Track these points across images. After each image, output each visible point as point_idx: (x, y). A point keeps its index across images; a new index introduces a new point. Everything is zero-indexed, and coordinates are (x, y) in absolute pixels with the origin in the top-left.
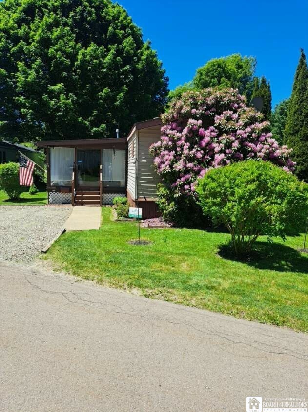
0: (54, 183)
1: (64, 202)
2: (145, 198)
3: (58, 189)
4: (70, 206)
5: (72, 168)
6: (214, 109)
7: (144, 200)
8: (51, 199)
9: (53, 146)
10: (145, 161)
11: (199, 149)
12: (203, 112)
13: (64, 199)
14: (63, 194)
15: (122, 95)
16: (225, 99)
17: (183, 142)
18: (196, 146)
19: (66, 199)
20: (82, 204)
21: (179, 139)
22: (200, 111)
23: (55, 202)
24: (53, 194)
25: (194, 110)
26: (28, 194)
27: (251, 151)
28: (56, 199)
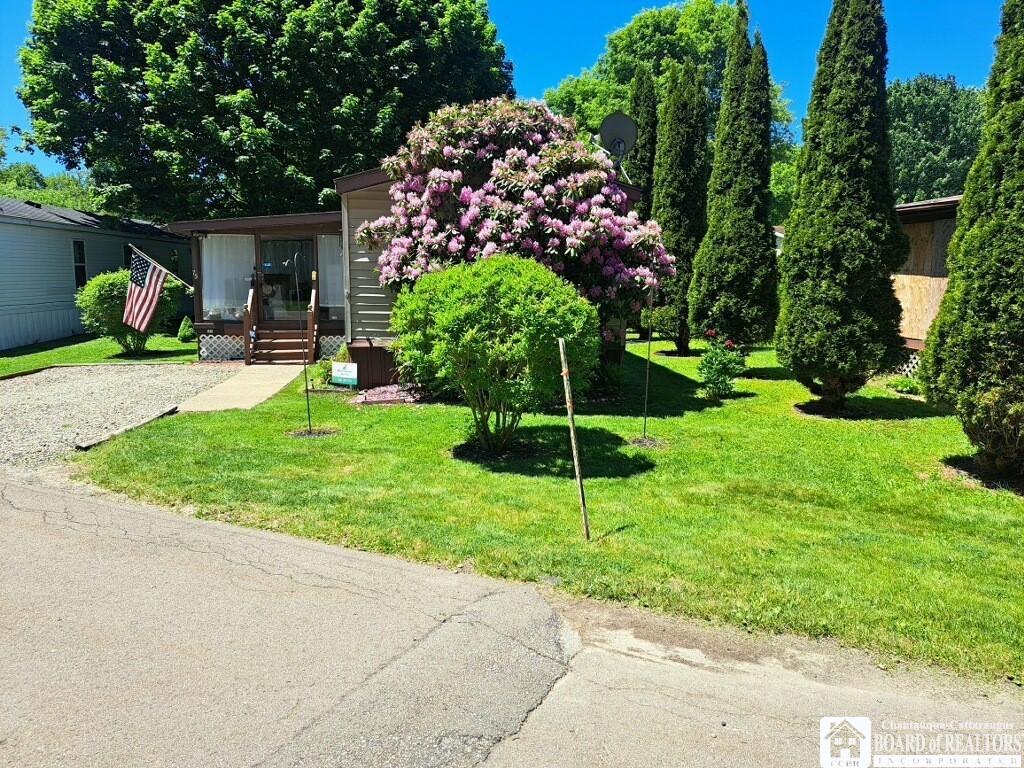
0: (211, 313)
1: (234, 356)
2: (368, 340)
3: (220, 326)
4: (241, 365)
5: (251, 279)
6: (491, 146)
7: (367, 345)
8: (204, 349)
9: (205, 233)
10: (366, 260)
11: (455, 232)
12: (467, 152)
13: (234, 350)
14: (230, 339)
15: (388, 110)
16: (511, 123)
17: (424, 217)
18: (448, 227)
19: (238, 350)
20: (270, 360)
21: (417, 213)
22: (461, 151)
23: (216, 357)
24: (207, 338)
25: (447, 150)
26: (175, 340)
27: (553, 235)
28: (215, 349)
